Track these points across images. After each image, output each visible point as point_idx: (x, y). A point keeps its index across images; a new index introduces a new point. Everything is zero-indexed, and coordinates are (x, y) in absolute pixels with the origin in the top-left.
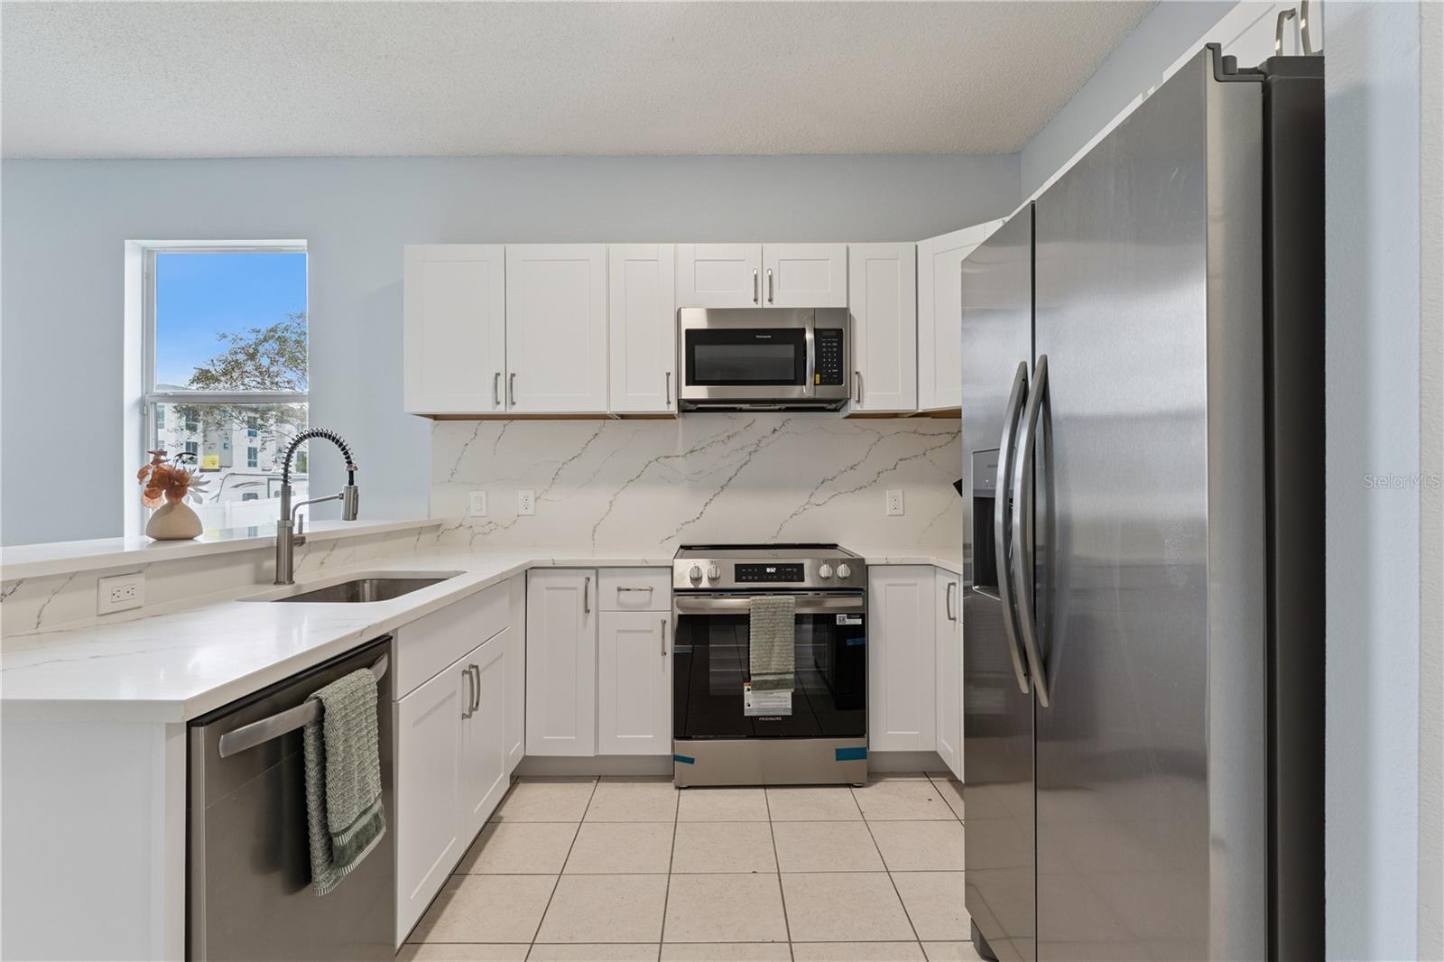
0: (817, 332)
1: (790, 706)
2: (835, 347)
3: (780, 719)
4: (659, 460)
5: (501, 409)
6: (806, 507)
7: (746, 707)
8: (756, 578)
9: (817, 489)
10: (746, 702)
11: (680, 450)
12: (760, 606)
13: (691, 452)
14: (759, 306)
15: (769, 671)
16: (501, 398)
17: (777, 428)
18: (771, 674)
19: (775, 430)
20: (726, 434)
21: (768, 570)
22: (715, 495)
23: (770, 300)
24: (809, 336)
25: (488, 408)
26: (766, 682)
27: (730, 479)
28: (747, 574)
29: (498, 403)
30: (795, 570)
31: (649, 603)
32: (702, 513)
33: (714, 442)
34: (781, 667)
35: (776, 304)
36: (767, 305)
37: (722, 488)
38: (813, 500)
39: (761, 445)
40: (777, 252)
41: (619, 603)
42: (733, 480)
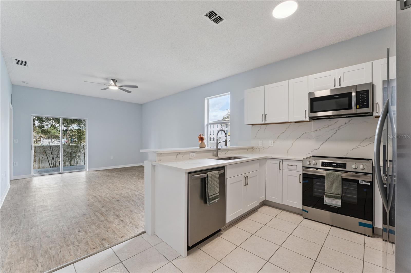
0: (357, 92)
1: (341, 205)
2: (365, 96)
3: (337, 207)
4: (306, 133)
6: (359, 147)
7: (325, 202)
8: (329, 166)
9: (363, 141)
10: (325, 200)
11: (312, 130)
12: (329, 174)
13: (316, 130)
14: (336, 87)
15: (331, 193)
16: (263, 120)
17: (347, 123)
18: (332, 194)
19: (346, 123)
20: (328, 125)
21: (333, 164)
22: (324, 142)
23: (340, 85)
24: (354, 94)
25: (261, 122)
26: (330, 196)
27: (329, 138)
28: (325, 165)
30: (343, 165)
31: (296, 169)
32: (319, 147)
33: (323, 128)
34: (336, 192)
35: (342, 86)
36: (339, 87)
37: (326, 140)
38: (361, 144)
39: (338, 128)
40: (341, 71)
41: (288, 168)
42: (330, 138)
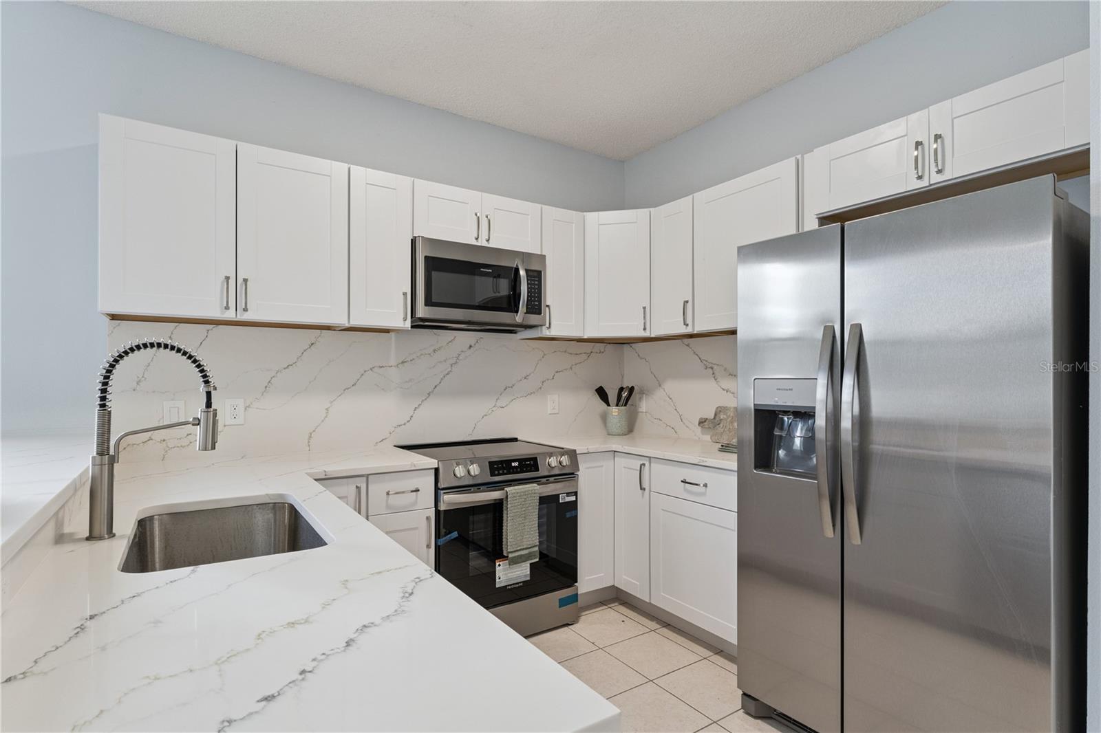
0: (527, 271)
1: (529, 573)
2: (536, 285)
3: (521, 584)
4: (376, 370)
5: (230, 315)
6: (494, 409)
7: (497, 580)
8: (505, 472)
9: (501, 394)
10: (497, 576)
11: (393, 362)
12: (515, 495)
13: (403, 362)
14: (479, 244)
15: (522, 547)
16: (231, 302)
17: (473, 345)
18: (523, 549)
19: (471, 346)
20: (433, 348)
21: (513, 464)
22: (423, 400)
23: (488, 241)
24: (522, 273)
25: (216, 314)
26: (521, 556)
27: (436, 387)
28: (498, 469)
29: (227, 308)
30: (532, 462)
31: (415, 503)
32: (412, 417)
33: (422, 355)
34: (531, 542)
35: (492, 244)
36: (485, 244)
37: (429, 394)
38: (499, 404)
39: (461, 358)
40: (490, 203)
41: (388, 507)
42: (438, 387)
